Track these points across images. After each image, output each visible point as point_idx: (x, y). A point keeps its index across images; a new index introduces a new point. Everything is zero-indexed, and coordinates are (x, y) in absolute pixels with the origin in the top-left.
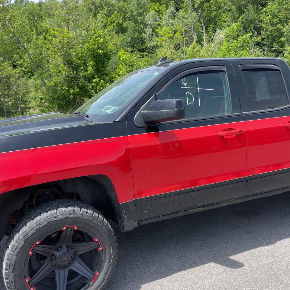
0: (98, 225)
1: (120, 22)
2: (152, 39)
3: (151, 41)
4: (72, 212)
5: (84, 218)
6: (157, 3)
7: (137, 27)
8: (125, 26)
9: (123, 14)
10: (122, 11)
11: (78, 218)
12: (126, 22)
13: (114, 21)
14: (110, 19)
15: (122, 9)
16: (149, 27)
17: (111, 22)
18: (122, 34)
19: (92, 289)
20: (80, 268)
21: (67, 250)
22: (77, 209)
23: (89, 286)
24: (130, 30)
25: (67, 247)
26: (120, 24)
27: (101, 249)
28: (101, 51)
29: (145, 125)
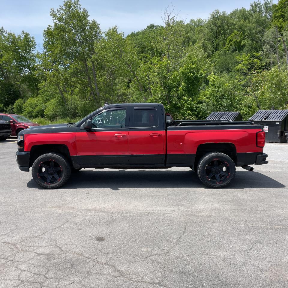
0: (61, 161)
1: (238, 40)
2: (269, 56)
3: (267, 58)
4: (53, 155)
5: (56, 158)
6: (280, 18)
7: (253, 44)
8: (243, 44)
9: (241, 33)
10: (242, 29)
11: (54, 157)
12: (244, 40)
13: (232, 40)
14: (229, 38)
15: (242, 28)
16: (267, 44)
17: (230, 40)
18: (239, 52)
19: (58, 183)
20: (56, 176)
21: (53, 169)
22: (55, 155)
23: (57, 182)
24: (246, 48)
25: (53, 168)
26: (238, 42)
27: (62, 170)
28: (192, 74)
29: (84, 129)
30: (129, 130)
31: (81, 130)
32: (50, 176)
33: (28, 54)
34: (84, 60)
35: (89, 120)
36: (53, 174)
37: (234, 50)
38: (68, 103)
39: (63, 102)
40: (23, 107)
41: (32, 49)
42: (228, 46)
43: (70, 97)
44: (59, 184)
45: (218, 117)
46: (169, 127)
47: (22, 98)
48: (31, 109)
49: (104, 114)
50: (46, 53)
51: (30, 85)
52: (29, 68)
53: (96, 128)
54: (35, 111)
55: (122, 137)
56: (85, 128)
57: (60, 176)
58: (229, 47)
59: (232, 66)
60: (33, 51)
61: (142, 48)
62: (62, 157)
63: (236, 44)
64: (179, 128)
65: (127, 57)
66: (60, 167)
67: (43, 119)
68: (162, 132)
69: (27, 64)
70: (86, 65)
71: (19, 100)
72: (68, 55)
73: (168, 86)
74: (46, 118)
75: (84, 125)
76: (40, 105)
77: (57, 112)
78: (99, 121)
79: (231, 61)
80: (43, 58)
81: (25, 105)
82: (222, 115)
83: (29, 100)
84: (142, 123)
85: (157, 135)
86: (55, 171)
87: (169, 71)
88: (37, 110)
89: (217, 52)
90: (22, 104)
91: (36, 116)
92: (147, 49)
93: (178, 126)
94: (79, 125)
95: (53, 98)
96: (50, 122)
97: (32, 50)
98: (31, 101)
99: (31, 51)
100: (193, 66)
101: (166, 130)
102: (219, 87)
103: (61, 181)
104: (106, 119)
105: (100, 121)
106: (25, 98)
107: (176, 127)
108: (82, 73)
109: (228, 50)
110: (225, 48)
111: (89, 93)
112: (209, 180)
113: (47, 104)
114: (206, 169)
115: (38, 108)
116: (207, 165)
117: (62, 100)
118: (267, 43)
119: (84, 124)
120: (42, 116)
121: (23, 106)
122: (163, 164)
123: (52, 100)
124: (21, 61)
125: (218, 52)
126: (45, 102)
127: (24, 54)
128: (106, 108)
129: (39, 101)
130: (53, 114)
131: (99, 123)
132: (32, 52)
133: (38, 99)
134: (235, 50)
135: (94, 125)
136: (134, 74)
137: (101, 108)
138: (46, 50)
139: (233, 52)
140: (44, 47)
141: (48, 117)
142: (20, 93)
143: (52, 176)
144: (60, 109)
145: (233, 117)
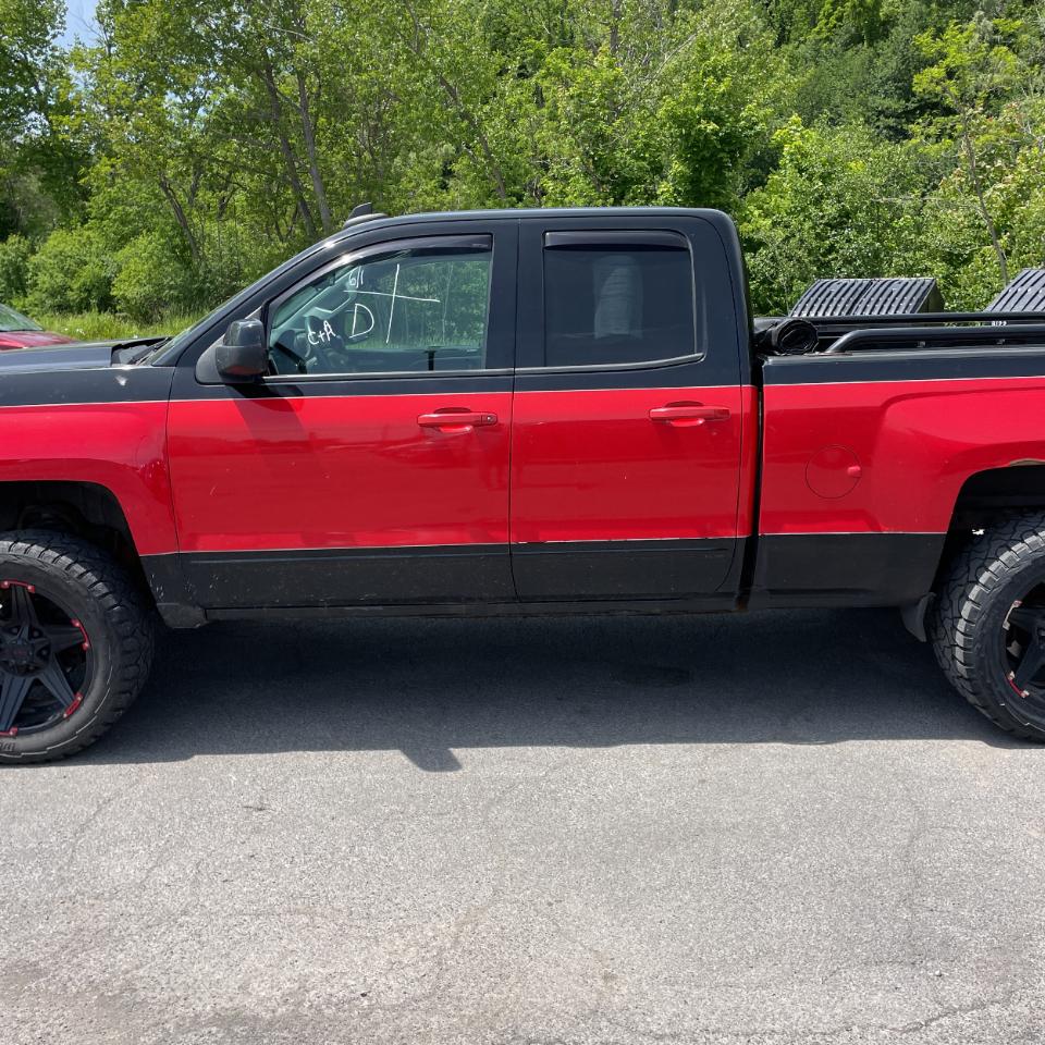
0: (77, 591)
4: (22, 553)
5: (46, 569)
7: (929, 14)
8: (886, 15)
11: (32, 566)
16: (982, 13)
18: (870, 45)
19: (66, 727)
20: (53, 680)
21: (31, 636)
22: (36, 549)
23: (61, 720)
24: (900, 29)
25: (31, 630)
26: (868, 8)
27: (86, 645)
28: (712, 126)
29: (220, 380)
30: (514, 384)
31: (197, 387)
32: (19, 680)
33: (35, 51)
34: (264, 71)
35: (251, 322)
36: (37, 668)
37: (851, 37)
38: (206, 250)
39: (184, 249)
40: (28, 271)
41: (53, 27)
42: (827, 24)
43: (212, 228)
44: (72, 734)
45: (844, 300)
46: (771, 360)
47: (25, 234)
48: (60, 279)
49: (352, 282)
50: (110, 46)
51: (49, 182)
52: (42, 107)
53: (302, 370)
54: (75, 287)
55: (468, 429)
56: (223, 374)
57: (78, 684)
58: (830, 25)
59: (842, 102)
60: (54, 36)
61: (493, 34)
62: (82, 563)
63: (859, 14)
64: (841, 364)
65: (440, 49)
66: (72, 626)
67: (106, 317)
68: (731, 396)
69: (35, 92)
70: (273, 91)
71: (13, 239)
72: (199, 49)
73: (612, 177)
74: (121, 311)
75: (219, 352)
76: (94, 258)
77: (160, 287)
78: (317, 324)
79: (839, 84)
80: (100, 63)
81: (34, 259)
82: (862, 293)
83: (51, 242)
84: (597, 334)
85: (696, 418)
86: (47, 648)
87: (616, 111)
88: (82, 280)
89: (784, 47)
90: (25, 258)
91: (82, 307)
92: (514, 38)
93: (830, 355)
94: (187, 356)
95: (144, 232)
96: (135, 327)
97: (52, 32)
98: (59, 242)
99: (47, 38)
100: (722, 88)
101: (757, 379)
102: (825, 178)
103: (81, 715)
104: (363, 314)
105: (326, 325)
106: (34, 231)
107: (817, 356)
108: (258, 123)
109: (827, 39)
110: (816, 29)
111: (290, 210)
112: (1026, 693)
113: (120, 255)
114: (1006, 626)
115: (87, 274)
116: (1016, 604)
117: (183, 241)
118: (983, 10)
119: (219, 343)
120: (106, 303)
121: (30, 267)
122: (729, 595)
123: (142, 241)
124: (14, 81)
125: (790, 47)
126: (115, 249)
127: (22, 52)
128: (360, 240)
129: (91, 243)
130: (147, 298)
131: (316, 338)
132: (54, 42)
133: (89, 238)
134: (856, 40)
135: (288, 355)
136: (471, 122)
137: (329, 244)
138: (108, 34)
139: (846, 46)
140: (101, 22)
141: (129, 309)
142: (15, 212)
143: (29, 680)
144: (173, 276)
145: (911, 300)
